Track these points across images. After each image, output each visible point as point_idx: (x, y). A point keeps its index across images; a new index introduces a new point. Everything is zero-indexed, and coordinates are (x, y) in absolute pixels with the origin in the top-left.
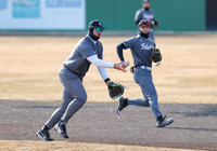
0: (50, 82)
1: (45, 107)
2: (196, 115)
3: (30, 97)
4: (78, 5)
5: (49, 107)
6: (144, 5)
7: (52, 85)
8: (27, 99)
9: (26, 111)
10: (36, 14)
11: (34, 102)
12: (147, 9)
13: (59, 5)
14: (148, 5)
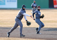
1: (7, 29)
2: (46, 31)
3: (3, 26)
6: (34, 2)
8: (2, 26)
9: (2, 30)
10: (4, 4)
11: (4, 27)
14: (35, 2)
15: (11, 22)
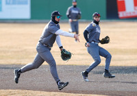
0: (8, 52)
4: (26, 3)
5: (8, 68)
6: (73, 4)
7: (9, 54)
12: (75, 6)
13: (14, 3)
14: (76, 4)
15: (15, 52)
